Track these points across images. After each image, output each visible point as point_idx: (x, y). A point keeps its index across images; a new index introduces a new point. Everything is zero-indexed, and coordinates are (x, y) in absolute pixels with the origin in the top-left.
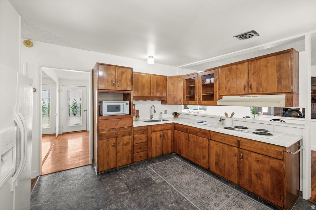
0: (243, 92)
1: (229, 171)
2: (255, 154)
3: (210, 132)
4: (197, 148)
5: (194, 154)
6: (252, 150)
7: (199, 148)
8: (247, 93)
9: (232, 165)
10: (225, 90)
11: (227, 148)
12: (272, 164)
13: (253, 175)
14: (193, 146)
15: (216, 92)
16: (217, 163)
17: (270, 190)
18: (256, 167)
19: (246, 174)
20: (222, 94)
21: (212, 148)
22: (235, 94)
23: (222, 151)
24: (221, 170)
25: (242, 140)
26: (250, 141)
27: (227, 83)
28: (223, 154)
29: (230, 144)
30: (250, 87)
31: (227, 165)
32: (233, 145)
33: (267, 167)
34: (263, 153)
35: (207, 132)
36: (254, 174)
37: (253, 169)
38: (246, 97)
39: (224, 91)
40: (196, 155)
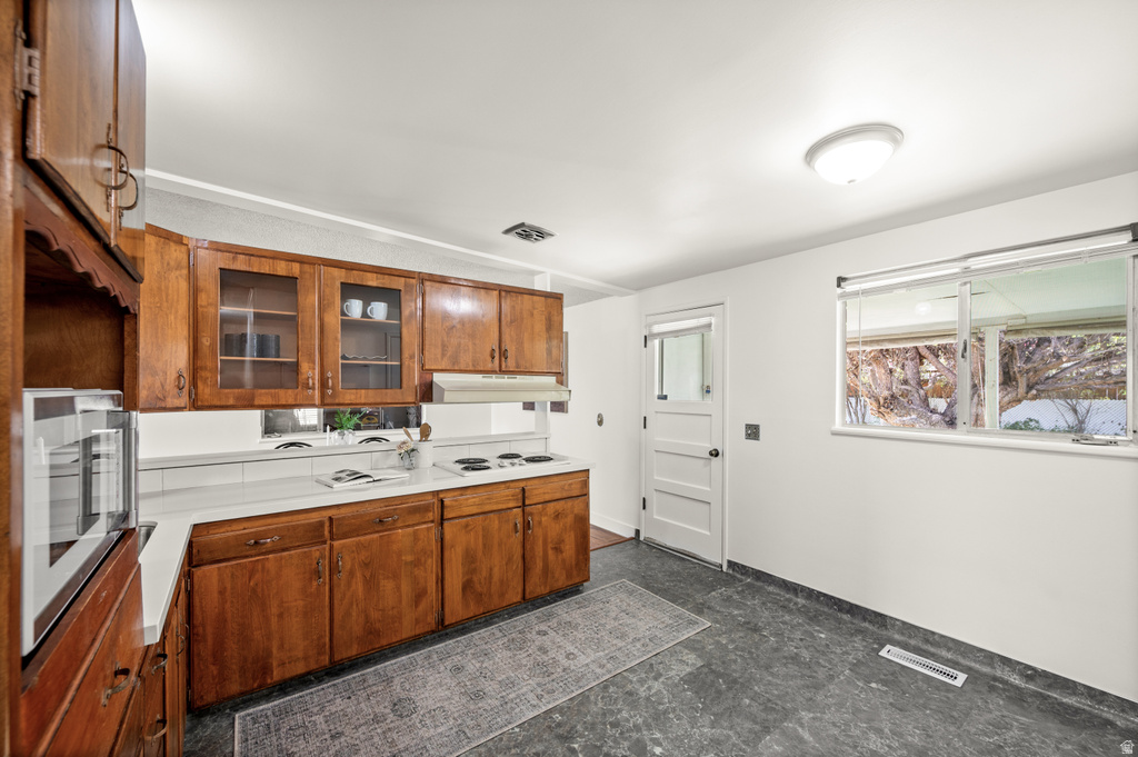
0: (489, 366)
1: (502, 582)
2: (552, 504)
3: (441, 496)
4: (383, 582)
5: (367, 617)
6: (547, 497)
7: (395, 576)
8: (498, 369)
9: (510, 560)
10: (443, 355)
11: (497, 522)
12: (576, 511)
13: (550, 552)
14: (358, 587)
15: (412, 357)
16: (467, 586)
17: (574, 563)
18: (554, 529)
19: (538, 561)
20: (433, 368)
21: (452, 546)
22: (471, 368)
23: (483, 536)
24: (479, 597)
25: (529, 483)
26: (542, 481)
27: (448, 334)
28: (484, 545)
29: (504, 506)
30: (503, 354)
31: (496, 570)
32: (511, 505)
33: (569, 520)
34: (565, 495)
35: (430, 497)
36: (552, 549)
37: (549, 540)
38: (494, 380)
39: (439, 356)
40: (375, 615)
